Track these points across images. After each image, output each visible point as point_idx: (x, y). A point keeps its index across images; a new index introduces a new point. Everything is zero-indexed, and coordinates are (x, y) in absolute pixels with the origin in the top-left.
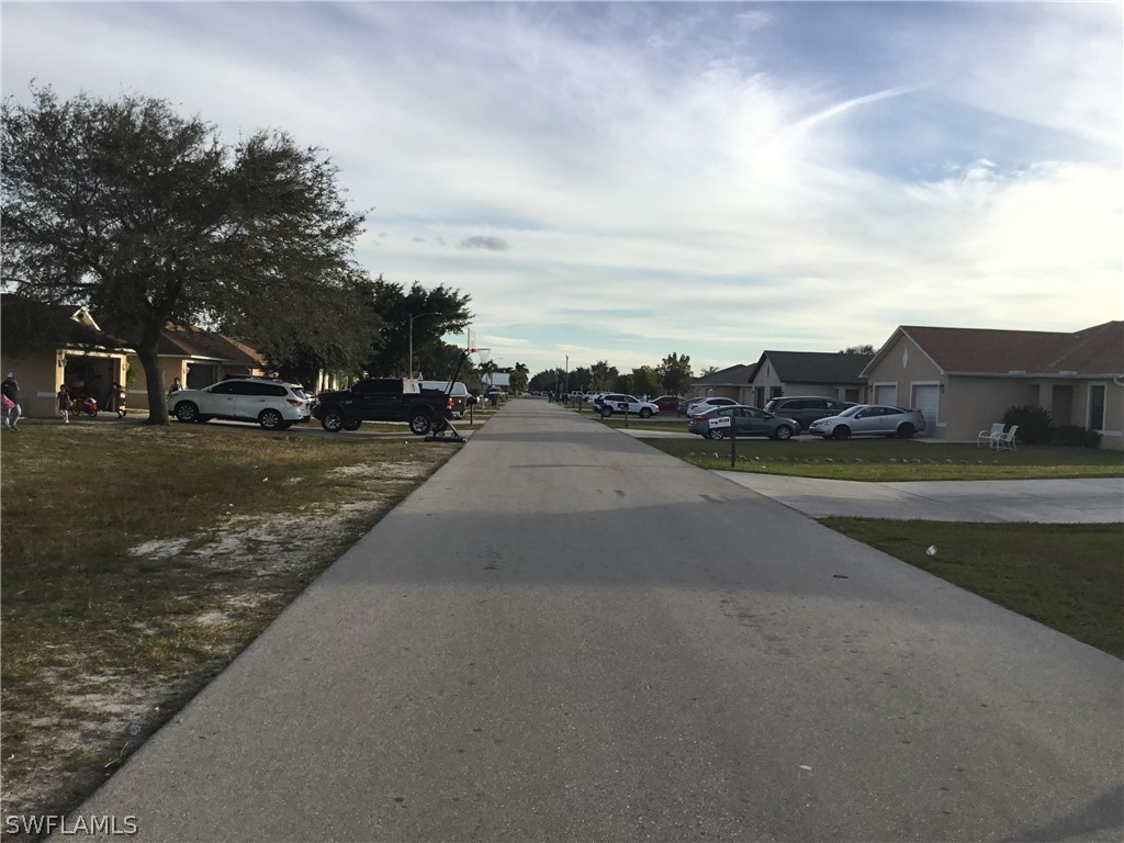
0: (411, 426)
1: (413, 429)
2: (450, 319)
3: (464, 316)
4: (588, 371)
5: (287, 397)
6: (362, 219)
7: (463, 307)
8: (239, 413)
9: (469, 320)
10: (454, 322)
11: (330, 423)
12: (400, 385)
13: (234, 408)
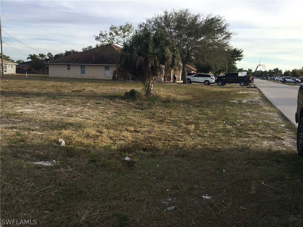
0: (240, 84)
1: (241, 85)
2: (237, 57)
3: (241, 56)
4: (272, 71)
5: (211, 77)
6: (231, 34)
7: (241, 54)
8: (200, 81)
9: (243, 57)
10: (239, 58)
11: (220, 84)
12: (237, 74)
13: (199, 80)
